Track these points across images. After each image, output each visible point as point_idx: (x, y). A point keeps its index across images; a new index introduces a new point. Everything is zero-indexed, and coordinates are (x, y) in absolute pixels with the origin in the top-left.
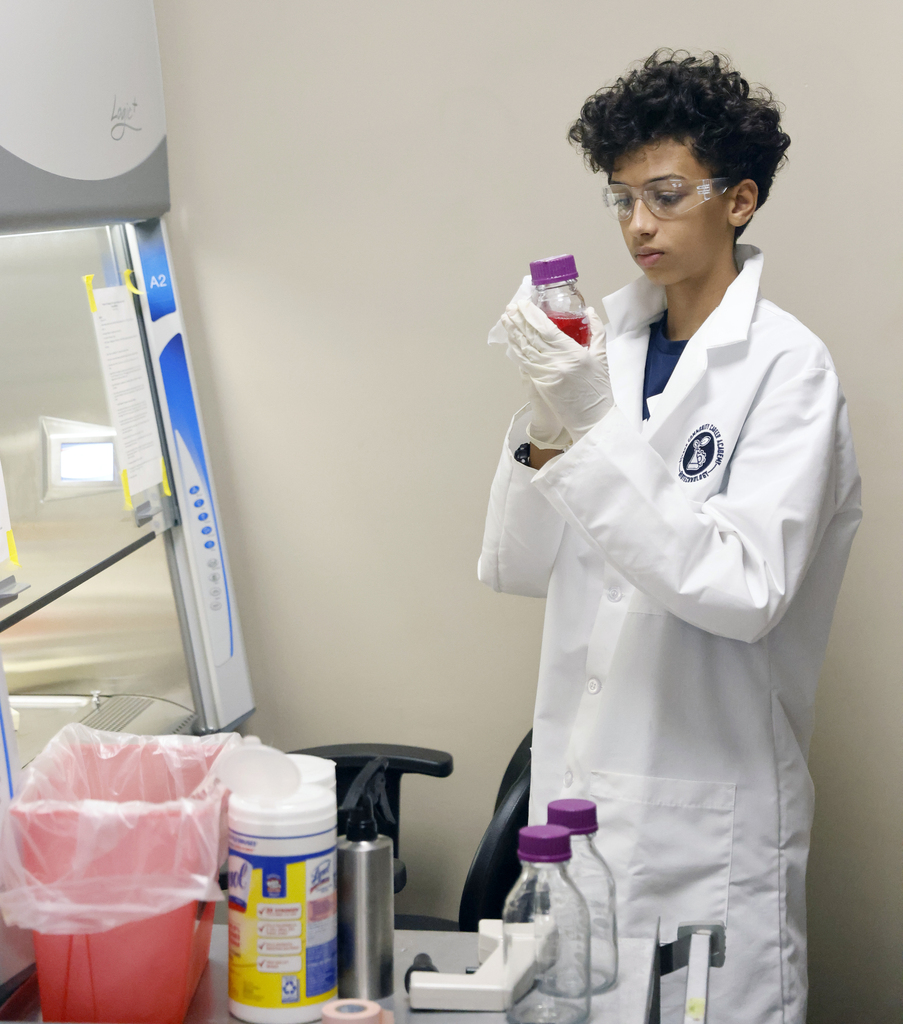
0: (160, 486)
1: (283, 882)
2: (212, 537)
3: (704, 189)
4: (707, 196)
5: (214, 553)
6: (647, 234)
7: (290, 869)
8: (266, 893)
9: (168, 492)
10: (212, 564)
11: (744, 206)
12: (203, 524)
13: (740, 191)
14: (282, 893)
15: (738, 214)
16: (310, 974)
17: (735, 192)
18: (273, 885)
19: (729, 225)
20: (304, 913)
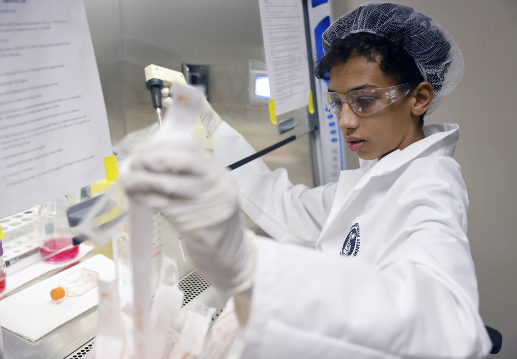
0: (308, 107)
2: (336, 136)
3: (392, 94)
4: (394, 99)
5: (337, 145)
6: (352, 128)
9: (312, 111)
10: (335, 151)
11: (423, 101)
12: (332, 129)
13: (420, 90)
15: (419, 106)
17: (415, 92)
19: (412, 115)
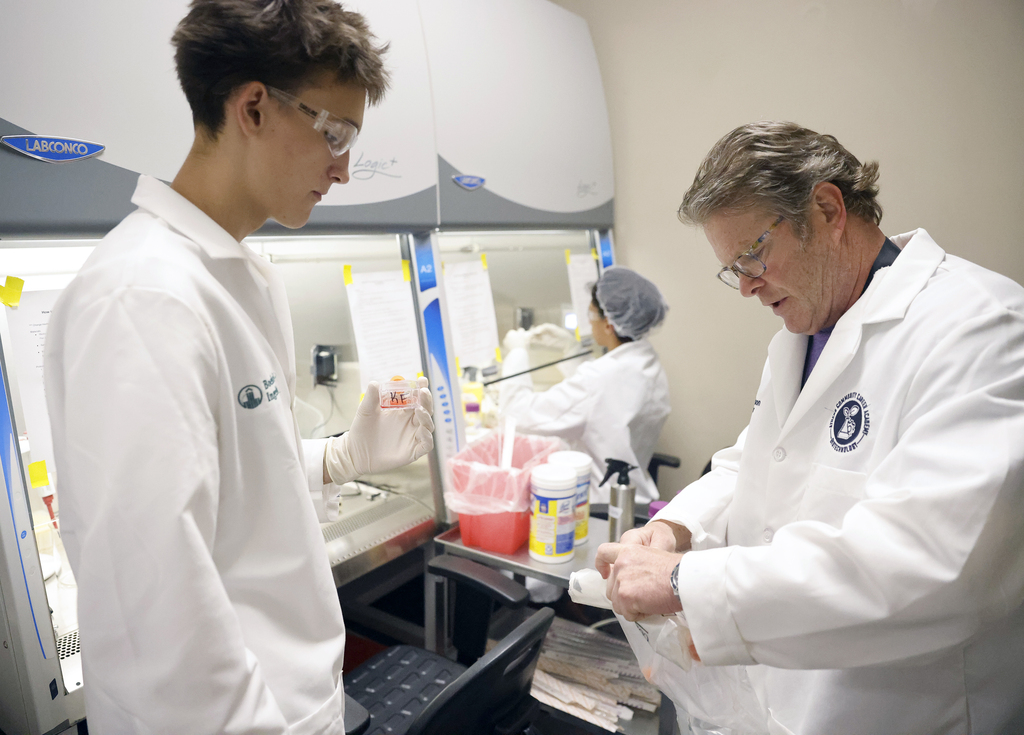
1: (547, 507)
7: (550, 503)
8: (541, 510)
14: (547, 512)
16: (557, 545)
18: (544, 508)
20: (556, 521)
